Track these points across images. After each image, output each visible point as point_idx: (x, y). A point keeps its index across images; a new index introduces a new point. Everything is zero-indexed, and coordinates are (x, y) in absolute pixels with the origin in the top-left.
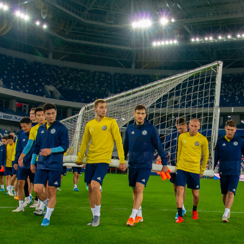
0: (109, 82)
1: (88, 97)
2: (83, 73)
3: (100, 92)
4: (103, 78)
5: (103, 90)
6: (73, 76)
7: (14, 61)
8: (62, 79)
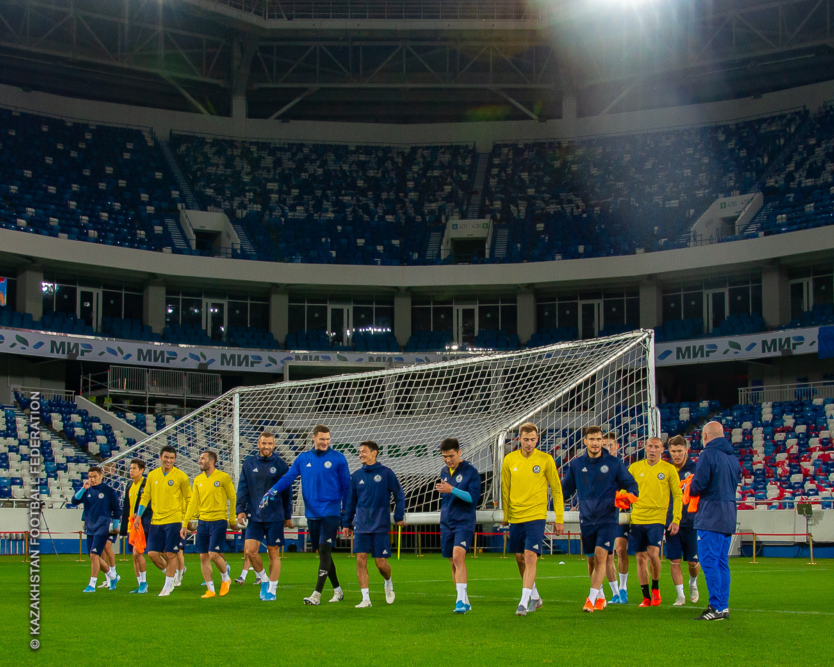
0: (465, 177)
1: (361, 242)
2: (362, 158)
3: (419, 219)
4: (442, 166)
5: (431, 212)
6: (320, 171)
7: (88, 136)
8: (270, 186)
